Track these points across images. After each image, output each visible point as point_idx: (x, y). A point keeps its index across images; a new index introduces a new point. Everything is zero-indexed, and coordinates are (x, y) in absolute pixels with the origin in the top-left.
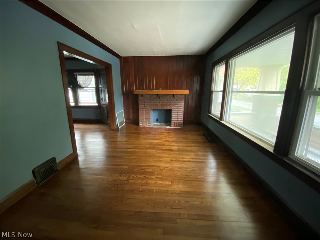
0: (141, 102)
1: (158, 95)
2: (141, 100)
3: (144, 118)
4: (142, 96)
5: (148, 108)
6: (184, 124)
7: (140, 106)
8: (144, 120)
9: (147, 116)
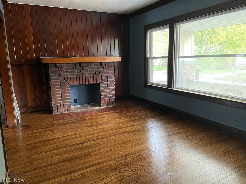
0: (53, 76)
1: (80, 63)
2: (53, 73)
3: (60, 100)
4: (56, 66)
5: (65, 84)
6: (116, 100)
7: (52, 82)
8: (60, 103)
9: (66, 96)
